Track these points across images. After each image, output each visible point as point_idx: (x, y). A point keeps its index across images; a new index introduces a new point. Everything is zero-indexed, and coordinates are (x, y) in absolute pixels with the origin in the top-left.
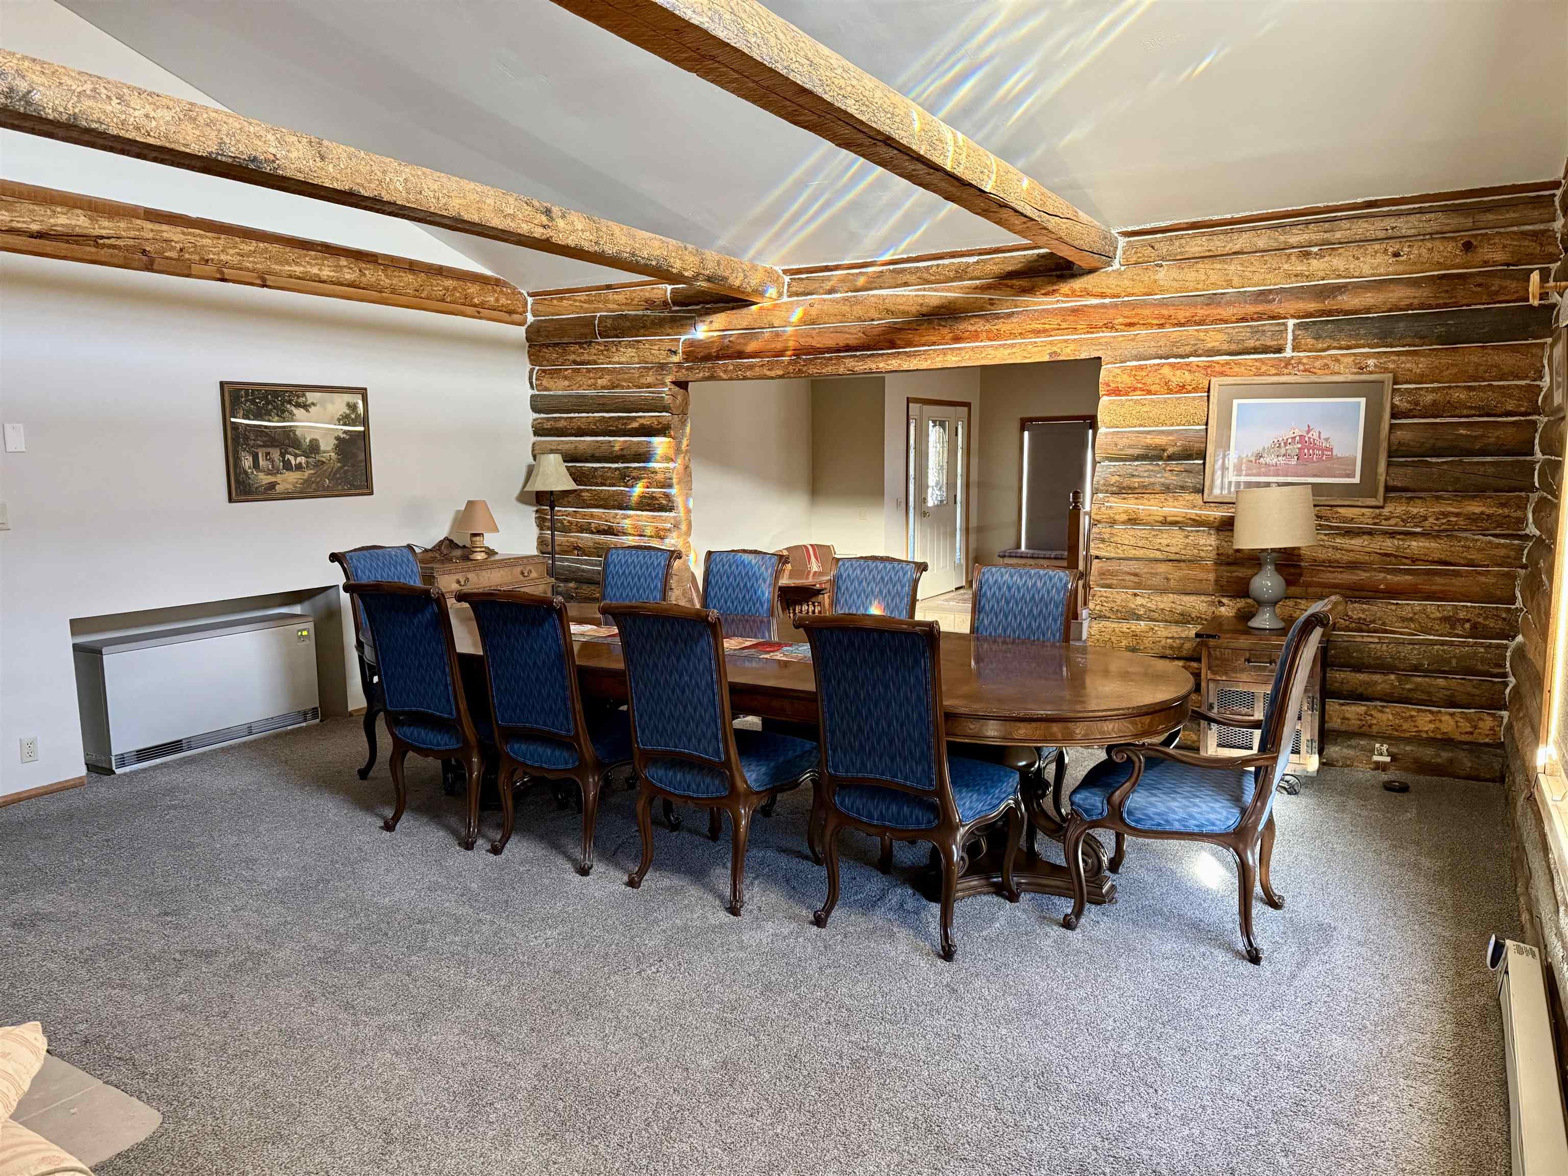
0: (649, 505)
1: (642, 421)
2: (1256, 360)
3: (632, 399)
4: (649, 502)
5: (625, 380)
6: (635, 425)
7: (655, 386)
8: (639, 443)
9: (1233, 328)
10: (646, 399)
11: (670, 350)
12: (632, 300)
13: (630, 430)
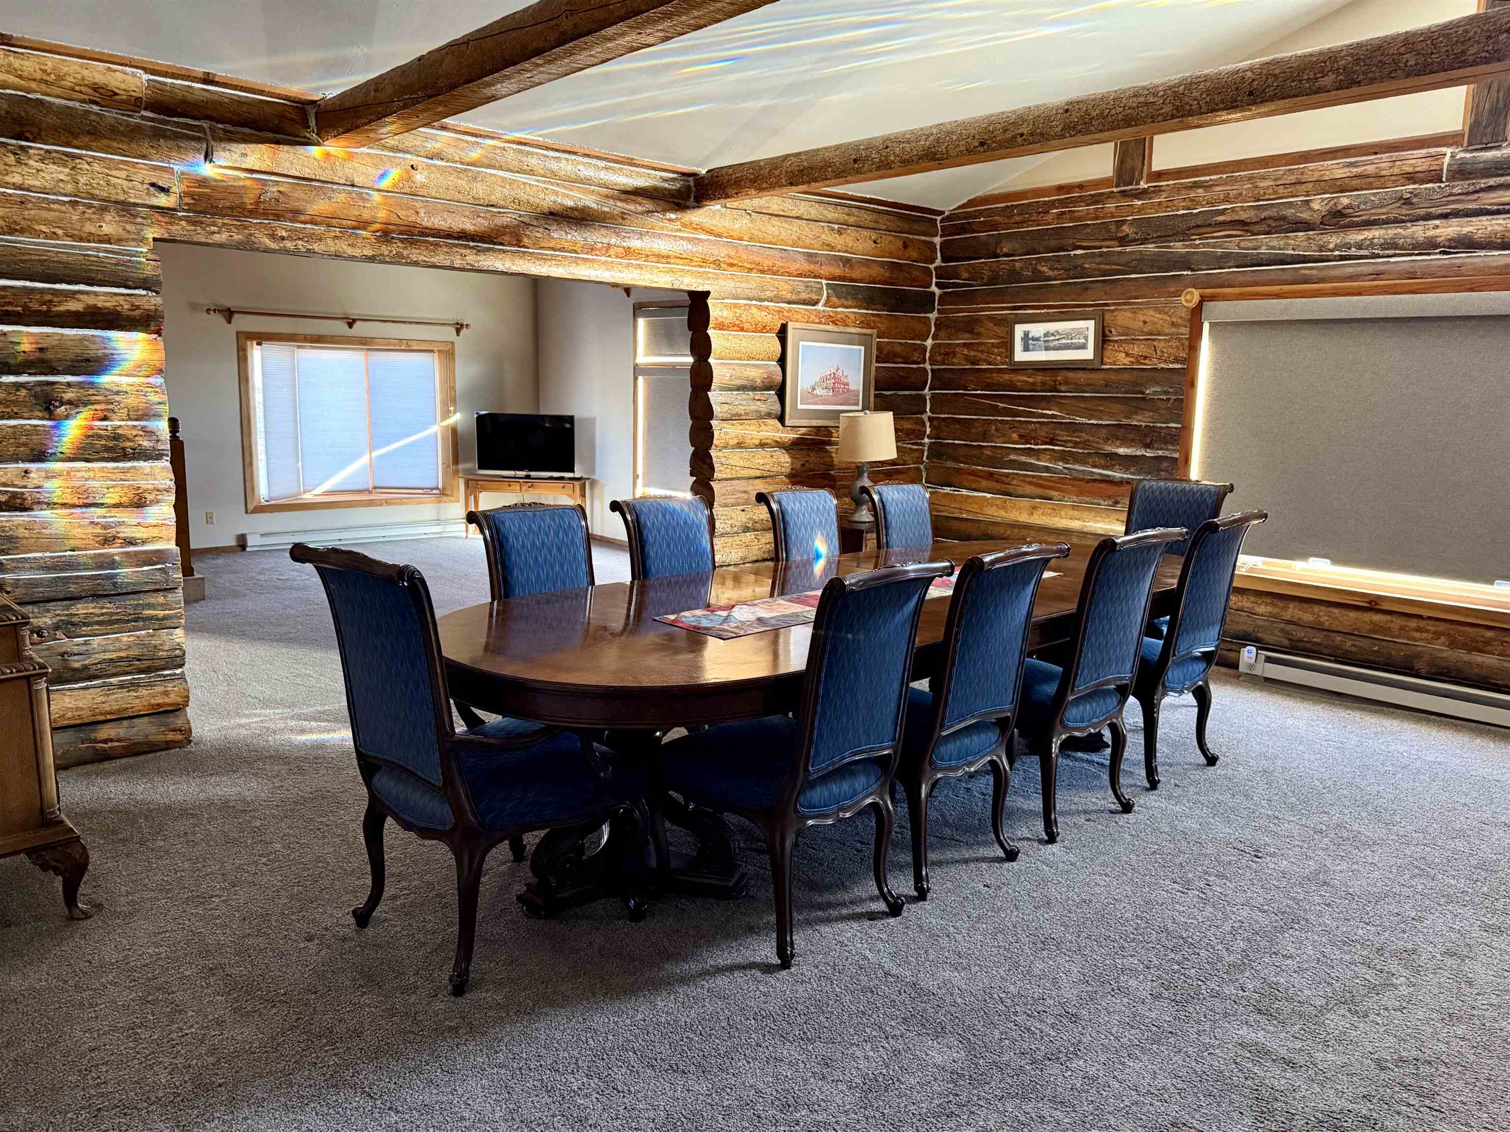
0: (108, 449)
1: (91, 301)
2: (806, 310)
3: (64, 258)
4: (111, 444)
5: (46, 222)
6: (73, 306)
7: (119, 241)
8: (84, 338)
9: (794, 281)
10: (100, 261)
11: (153, 185)
12: (60, 78)
13: (60, 315)
